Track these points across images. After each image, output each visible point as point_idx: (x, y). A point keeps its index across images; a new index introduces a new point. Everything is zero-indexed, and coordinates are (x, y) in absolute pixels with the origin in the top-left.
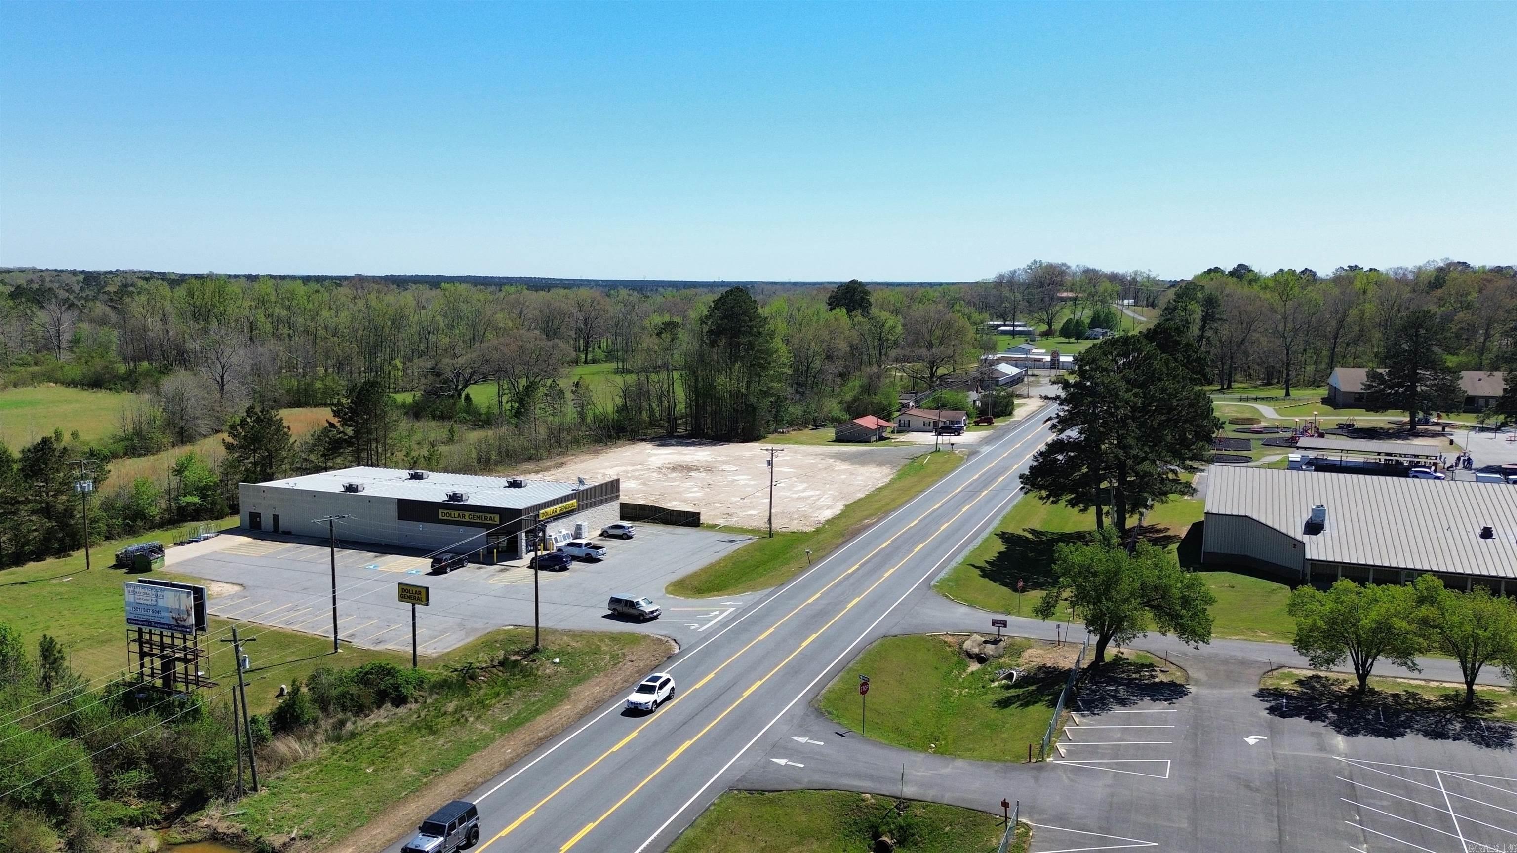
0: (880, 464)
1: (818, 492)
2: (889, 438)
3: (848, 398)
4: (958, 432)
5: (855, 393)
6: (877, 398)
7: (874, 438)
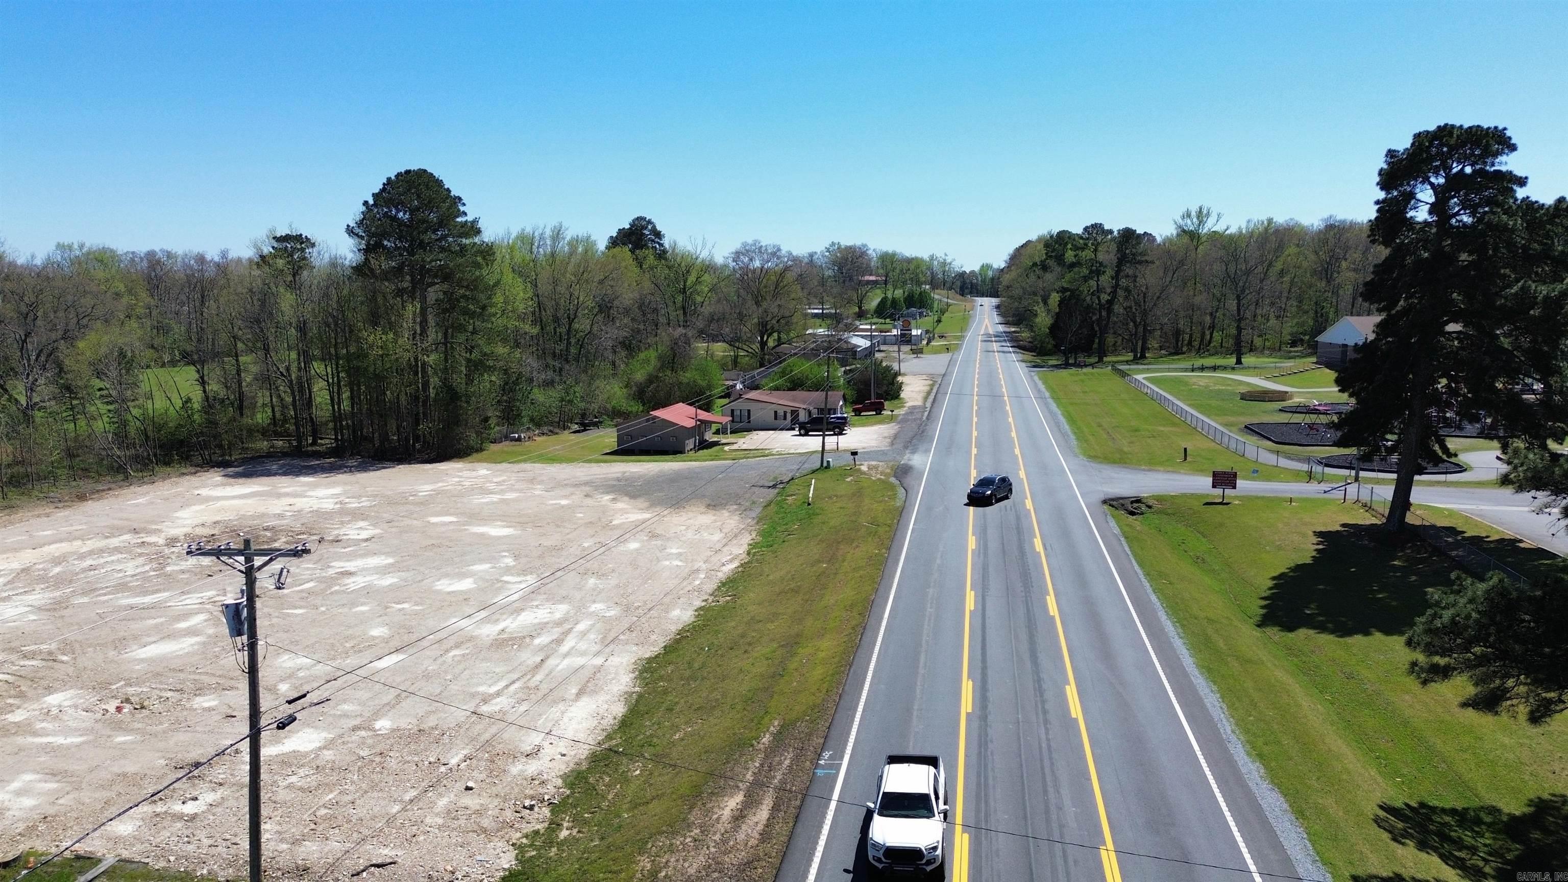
0: (714, 505)
1: (561, 610)
2: (716, 444)
3: (640, 376)
4: (839, 428)
5: (650, 369)
6: (688, 375)
7: (690, 444)
